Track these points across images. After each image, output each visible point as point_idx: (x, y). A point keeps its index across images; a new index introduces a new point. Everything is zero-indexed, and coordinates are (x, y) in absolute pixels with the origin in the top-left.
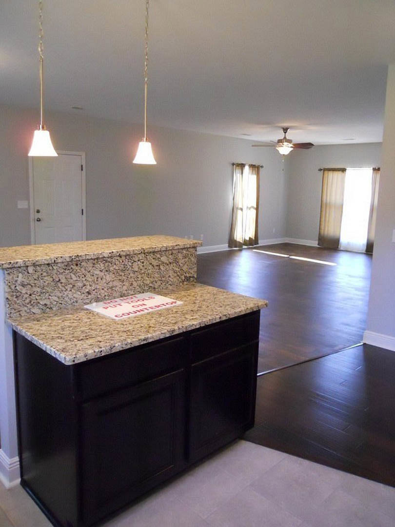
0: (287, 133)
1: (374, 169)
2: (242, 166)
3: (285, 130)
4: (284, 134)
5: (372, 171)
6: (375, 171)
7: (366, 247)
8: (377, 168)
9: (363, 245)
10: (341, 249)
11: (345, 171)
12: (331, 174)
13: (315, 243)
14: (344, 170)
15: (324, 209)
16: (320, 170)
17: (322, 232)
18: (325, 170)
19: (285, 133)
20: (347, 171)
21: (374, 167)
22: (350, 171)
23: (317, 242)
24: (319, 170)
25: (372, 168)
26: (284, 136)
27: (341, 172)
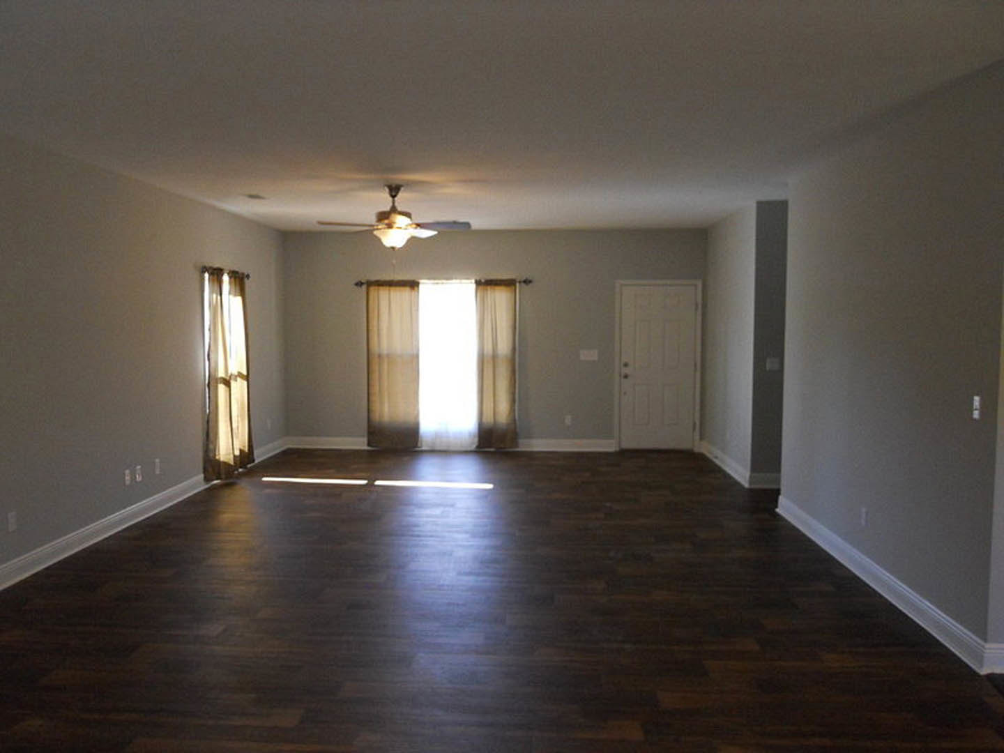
0: (396, 199)
1: (478, 283)
2: (217, 274)
3: (394, 190)
4: (391, 199)
5: (474, 286)
6: (480, 287)
7: (476, 440)
8: (483, 281)
9: (470, 434)
10: (424, 448)
11: (418, 286)
12: (384, 293)
13: (360, 443)
14: (414, 285)
15: (375, 367)
16: (359, 284)
17: (376, 417)
18: (370, 284)
19: (393, 197)
20: (421, 286)
21: (478, 279)
22: (427, 288)
23: (365, 440)
24: (357, 284)
25: (473, 281)
26: (391, 204)
27: (407, 289)
